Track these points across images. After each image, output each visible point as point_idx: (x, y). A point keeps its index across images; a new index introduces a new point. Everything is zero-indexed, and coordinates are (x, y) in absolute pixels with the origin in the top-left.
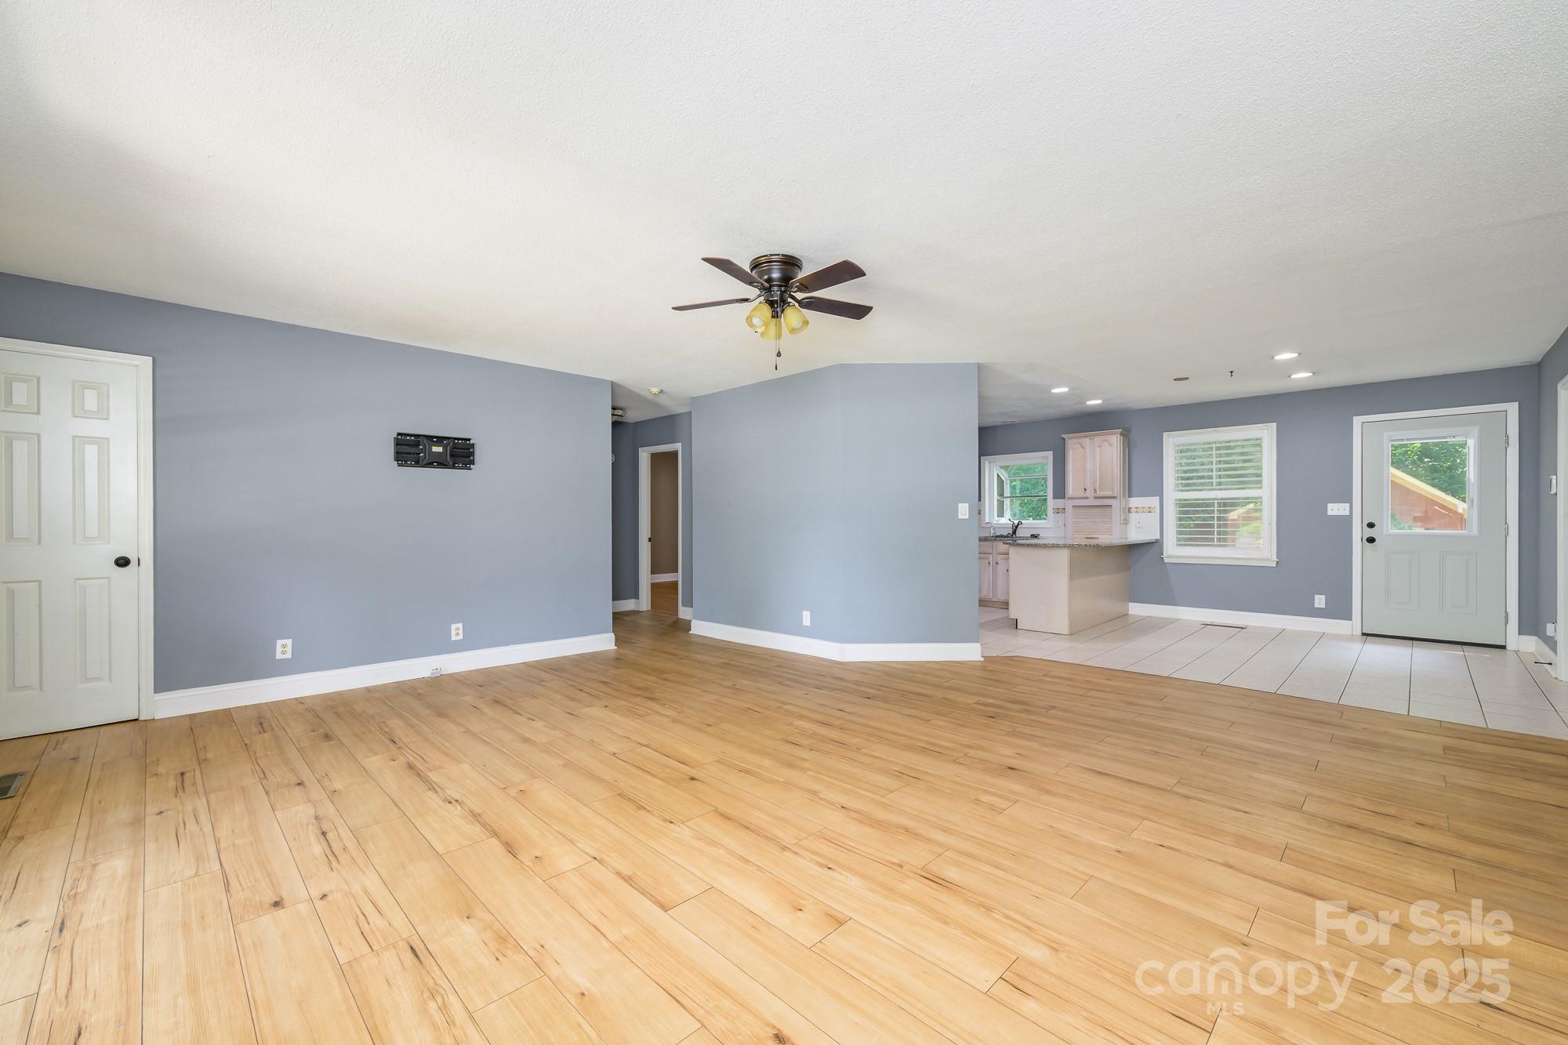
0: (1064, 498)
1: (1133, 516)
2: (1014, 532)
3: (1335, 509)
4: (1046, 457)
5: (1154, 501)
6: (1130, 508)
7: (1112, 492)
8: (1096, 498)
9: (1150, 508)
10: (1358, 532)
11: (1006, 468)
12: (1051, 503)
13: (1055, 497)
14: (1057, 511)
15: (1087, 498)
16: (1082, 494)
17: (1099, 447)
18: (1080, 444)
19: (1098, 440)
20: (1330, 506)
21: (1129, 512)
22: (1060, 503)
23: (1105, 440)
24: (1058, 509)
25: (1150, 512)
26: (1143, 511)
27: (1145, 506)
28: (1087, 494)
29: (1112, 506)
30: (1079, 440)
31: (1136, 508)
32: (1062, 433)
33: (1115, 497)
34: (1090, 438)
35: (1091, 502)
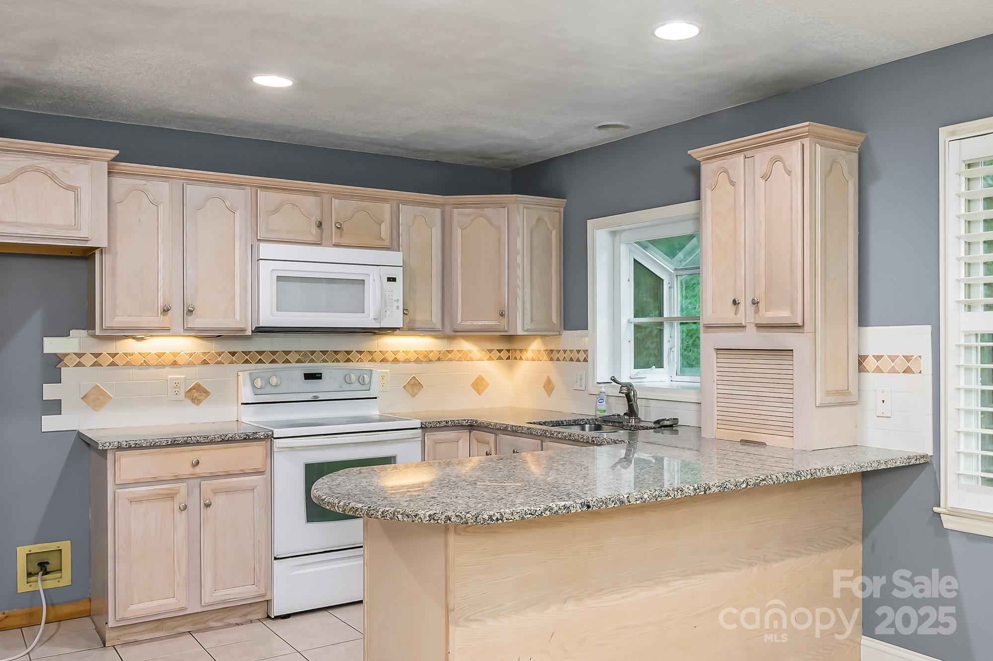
6: (861, 359)
8: (759, 326)
9: (908, 358)
15: (741, 327)
17: (766, 177)
19: (761, 158)
21: (861, 368)
25: (908, 371)
26: (893, 371)
27: (901, 356)
28: (741, 319)
29: (792, 350)
30: (723, 163)
31: (878, 358)
32: (689, 152)
33: (798, 327)
34: (748, 154)
35: (751, 338)
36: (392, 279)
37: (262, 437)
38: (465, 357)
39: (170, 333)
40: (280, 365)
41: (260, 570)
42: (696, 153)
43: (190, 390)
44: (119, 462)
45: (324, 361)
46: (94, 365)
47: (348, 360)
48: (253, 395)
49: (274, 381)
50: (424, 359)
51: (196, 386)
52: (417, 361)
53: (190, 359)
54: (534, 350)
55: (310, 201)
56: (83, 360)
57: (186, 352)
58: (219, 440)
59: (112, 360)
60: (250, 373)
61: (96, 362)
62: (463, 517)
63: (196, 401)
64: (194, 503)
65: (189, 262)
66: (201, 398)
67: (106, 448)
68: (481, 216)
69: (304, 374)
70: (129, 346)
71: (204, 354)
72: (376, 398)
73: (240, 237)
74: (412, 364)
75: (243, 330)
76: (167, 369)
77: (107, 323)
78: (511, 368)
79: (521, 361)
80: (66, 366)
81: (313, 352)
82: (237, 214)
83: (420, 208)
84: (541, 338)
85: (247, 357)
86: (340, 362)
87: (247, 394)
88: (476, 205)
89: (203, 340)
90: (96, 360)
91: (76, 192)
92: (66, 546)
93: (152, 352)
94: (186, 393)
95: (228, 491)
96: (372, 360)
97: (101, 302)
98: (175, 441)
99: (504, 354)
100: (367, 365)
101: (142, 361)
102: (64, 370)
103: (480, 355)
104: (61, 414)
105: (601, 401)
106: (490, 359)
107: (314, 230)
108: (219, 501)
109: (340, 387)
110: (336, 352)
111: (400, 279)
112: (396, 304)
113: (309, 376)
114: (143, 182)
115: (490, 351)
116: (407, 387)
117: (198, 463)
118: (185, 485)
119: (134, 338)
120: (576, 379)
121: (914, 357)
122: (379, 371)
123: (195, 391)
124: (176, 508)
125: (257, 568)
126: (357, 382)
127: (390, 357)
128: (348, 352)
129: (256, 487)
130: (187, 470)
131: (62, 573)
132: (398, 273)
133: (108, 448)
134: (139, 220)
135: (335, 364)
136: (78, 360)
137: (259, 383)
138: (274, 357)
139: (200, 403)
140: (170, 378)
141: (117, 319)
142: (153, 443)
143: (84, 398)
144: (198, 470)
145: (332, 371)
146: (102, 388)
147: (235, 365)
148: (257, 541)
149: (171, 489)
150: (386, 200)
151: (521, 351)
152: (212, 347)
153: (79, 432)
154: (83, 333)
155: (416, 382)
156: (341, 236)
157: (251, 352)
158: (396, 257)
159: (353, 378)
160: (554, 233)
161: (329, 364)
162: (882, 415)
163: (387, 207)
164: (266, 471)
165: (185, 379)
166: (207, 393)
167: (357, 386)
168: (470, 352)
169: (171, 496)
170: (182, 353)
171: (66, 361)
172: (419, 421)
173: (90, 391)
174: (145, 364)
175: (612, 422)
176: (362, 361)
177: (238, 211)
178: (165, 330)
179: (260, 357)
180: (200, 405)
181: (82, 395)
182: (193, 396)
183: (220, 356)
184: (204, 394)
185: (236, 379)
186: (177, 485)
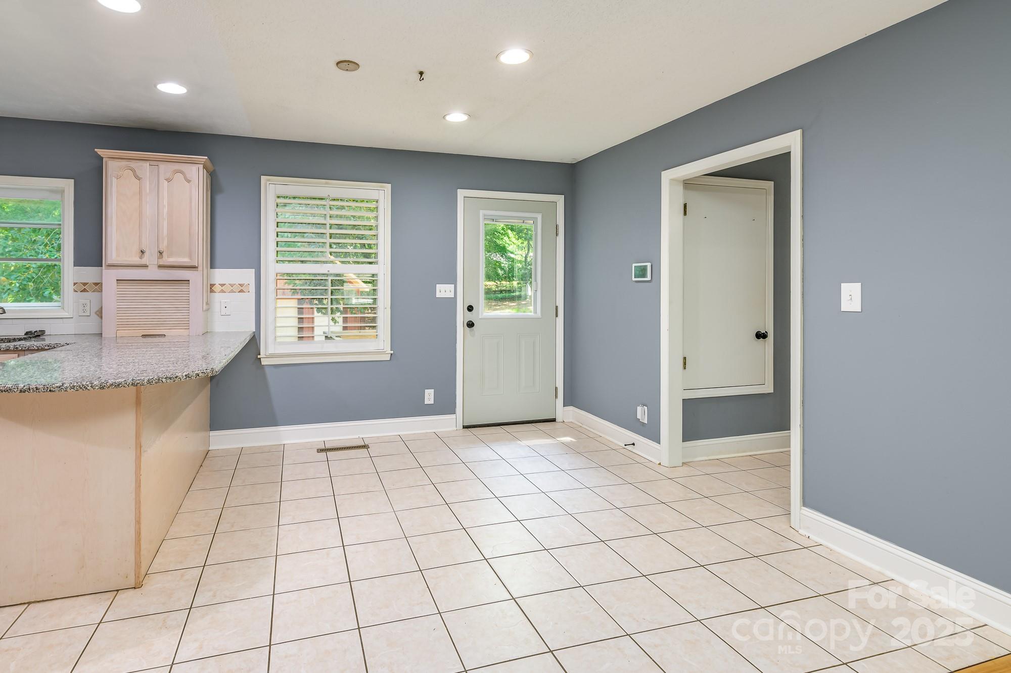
0: (101, 266)
1: (218, 297)
3: (444, 291)
5: (247, 276)
6: (212, 285)
7: (190, 257)
8: (160, 267)
9: (241, 285)
10: (461, 317)
12: (70, 273)
13: (78, 262)
14: (83, 288)
15: (146, 266)
16: (136, 260)
17: (169, 180)
18: (133, 170)
19: (166, 169)
20: (439, 287)
21: (212, 291)
22: (89, 274)
23: (181, 172)
24: (85, 284)
25: (241, 291)
26: (232, 291)
27: (237, 284)
28: (144, 261)
29: (189, 281)
30: (130, 164)
31: (222, 285)
32: (96, 150)
33: (194, 268)
34: (152, 163)
35: (153, 273)
42: (101, 152)
62: (206, 372)
121: (246, 285)
162: (225, 315)
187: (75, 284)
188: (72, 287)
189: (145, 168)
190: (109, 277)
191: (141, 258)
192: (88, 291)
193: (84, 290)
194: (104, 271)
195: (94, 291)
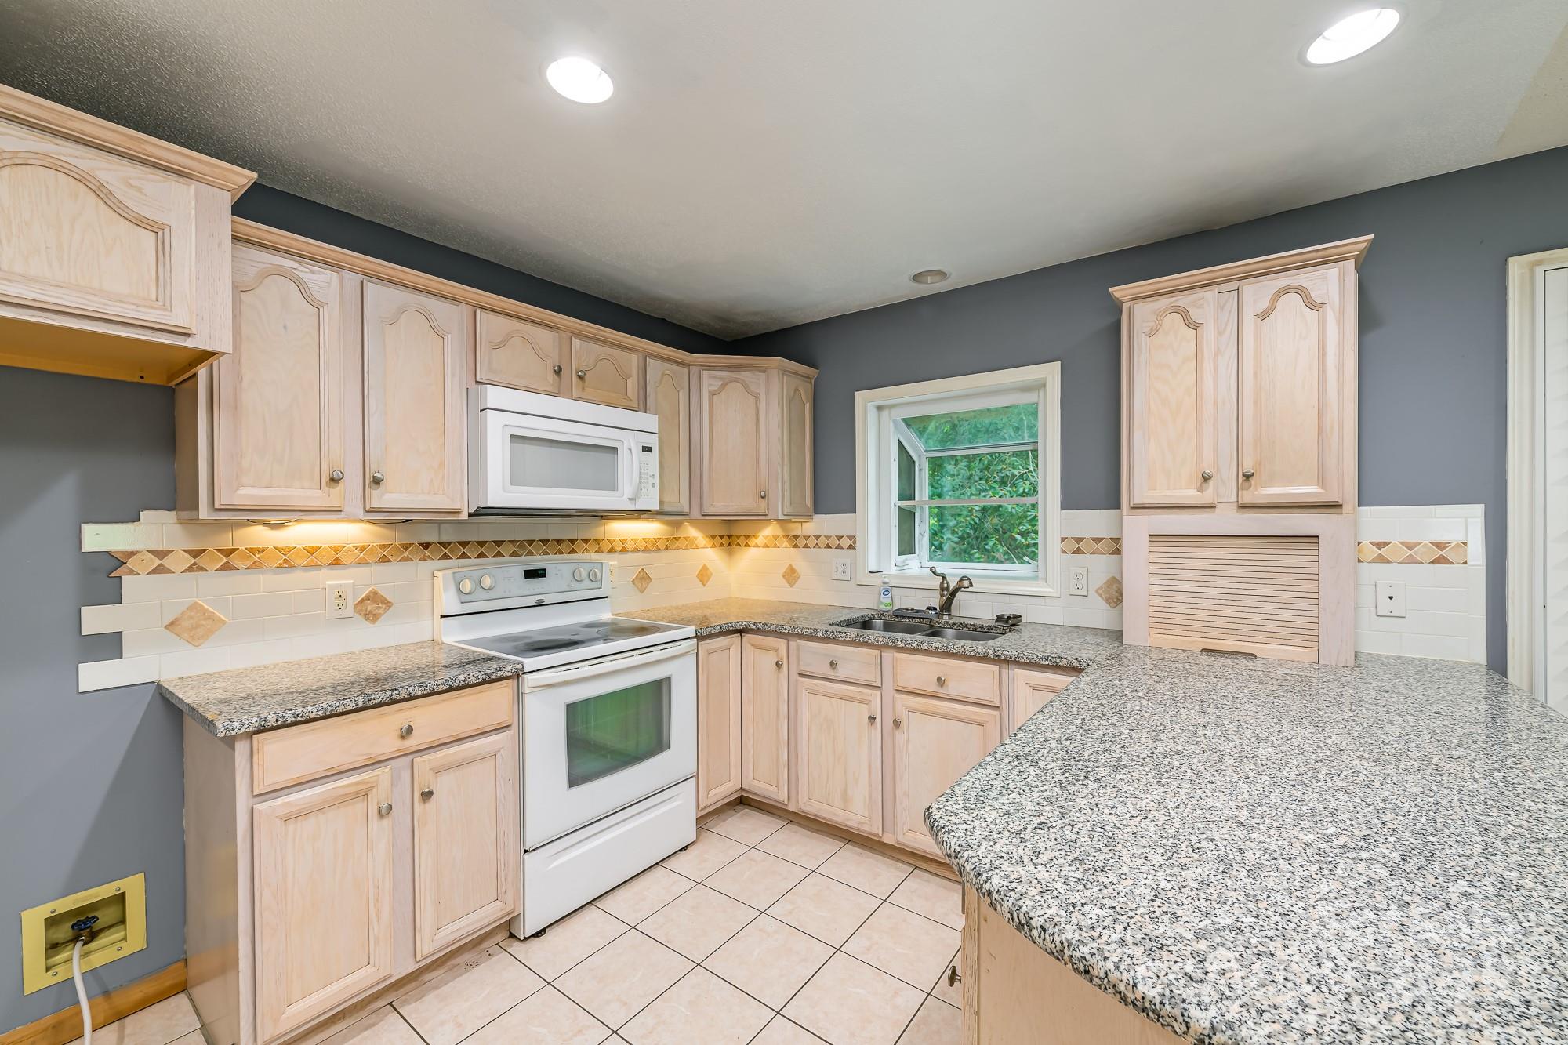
0: (1118, 506)
2: (947, 607)
4: (1042, 386)
5: (1470, 522)
7: (1322, 481)
8: (1244, 507)
9: (1440, 546)
11: (917, 424)
12: (1056, 522)
13: (1070, 501)
14: (1076, 546)
15: (1211, 507)
16: (1191, 495)
17: (1264, 315)
18: (1183, 313)
19: (1256, 294)
22: (1094, 522)
23: (1297, 291)
24: (1079, 540)
25: (1440, 560)
26: (1411, 561)
27: (1427, 542)
28: (1207, 496)
29: (1318, 537)
30: (1177, 301)
31: (1383, 545)
32: (1111, 289)
33: (1334, 506)
34: (1223, 287)
35: (1227, 522)
36: (647, 449)
37: (509, 674)
38: (691, 544)
39: (342, 515)
40: (490, 560)
41: (506, 876)
42: (1118, 292)
43: (362, 601)
44: (260, 753)
45: (545, 553)
46: (191, 569)
47: (573, 551)
48: (458, 602)
49: (487, 582)
50: (652, 547)
51: (372, 595)
52: (646, 550)
53: (361, 555)
54: (768, 536)
55: (545, 336)
56: (167, 562)
57: (355, 545)
58: (445, 688)
59: (225, 560)
60: (454, 573)
61: (195, 564)
63: (371, 617)
64: (401, 798)
65: (372, 404)
66: (380, 612)
67: (233, 733)
68: (736, 380)
69: (525, 571)
70: (259, 535)
71: (383, 547)
72: (606, 597)
73: (453, 375)
74: (640, 554)
75: (457, 513)
76: (324, 571)
77: (222, 500)
78: (730, 554)
79: (746, 548)
80: (131, 572)
81: (531, 542)
82: (448, 339)
83: (668, 365)
84: (778, 523)
85: (446, 551)
86: (563, 553)
87: (449, 601)
88: (729, 368)
89: (383, 527)
90: (193, 561)
91: (160, 234)
92: (134, 887)
93: (298, 546)
94: (356, 606)
95: (457, 766)
96: (599, 551)
97: (210, 460)
98: (369, 700)
99: (725, 541)
100: (594, 556)
101: (281, 561)
102: (126, 580)
103: (704, 542)
104: (121, 658)
105: (886, 593)
106: (713, 546)
107: (551, 377)
108: (443, 786)
109: (568, 586)
110: (559, 542)
111: (655, 449)
112: (651, 481)
113: (530, 574)
114: (294, 264)
115: (713, 537)
116: (635, 581)
117: (410, 730)
118: (387, 770)
119: (266, 523)
120: (837, 568)
121: (1452, 545)
122: (611, 563)
123: (369, 602)
124: (373, 810)
125: (502, 874)
126: (587, 580)
127: (618, 547)
128: (573, 542)
129: (499, 751)
130: (392, 745)
131: (125, 929)
132: (653, 441)
133: (239, 732)
134: (285, 327)
135: (558, 556)
136: (157, 562)
137: (467, 586)
138: (482, 550)
139: (378, 619)
140: (329, 585)
141: (242, 491)
142: (330, 709)
143: (170, 626)
144: (412, 743)
145: (557, 566)
146: (206, 606)
147: (429, 562)
148: (502, 833)
149: (363, 782)
150: (631, 350)
151: (747, 537)
152: (396, 537)
153: (159, 686)
154: (169, 517)
155: (645, 575)
156: (583, 389)
157: (451, 542)
158: (650, 421)
159: (584, 573)
160: (807, 405)
161: (551, 556)
162: (1391, 614)
163: (634, 358)
164: (510, 726)
165: (354, 585)
166: (387, 604)
167: (587, 583)
168: (695, 539)
169: (363, 794)
170: (348, 546)
171: (131, 563)
172: (693, 628)
173: (183, 613)
174: (285, 565)
175: (909, 617)
176: (588, 551)
177: (449, 336)
178: (333, 512)
179: (463, 550)
180: (379, 621)
181: (167, 622)
182: (366, 611)
183: (407, 549)
184: (384, 606)
185: (431, 581)
186: (374, 773)
187: (1063, 540)
188: (1058, 546)
189: (1206, 304)
190: (1135, 529)
191: (1201, 489)
192: (1084, 553)
193: (1078, 551)
194: (1125, 518)
195: (1093, 553)
